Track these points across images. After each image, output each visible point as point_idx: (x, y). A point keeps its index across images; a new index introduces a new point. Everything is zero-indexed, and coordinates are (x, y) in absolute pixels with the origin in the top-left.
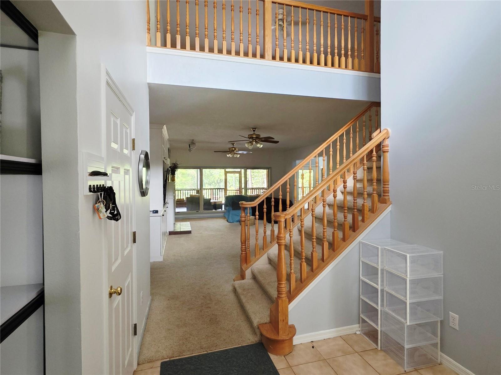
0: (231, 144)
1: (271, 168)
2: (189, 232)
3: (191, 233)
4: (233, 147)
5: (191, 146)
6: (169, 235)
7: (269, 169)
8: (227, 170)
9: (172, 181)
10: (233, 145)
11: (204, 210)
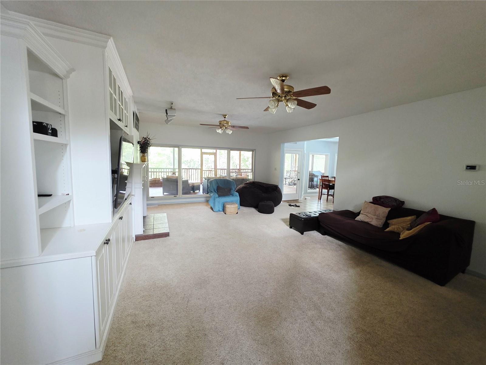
0: (222, 116)
1: (255, 150)
2: (166, 235)
3: (169, 236)
4: (225, 120)
5: (168, 112)
6: (135, 241)
7: (253, 151)
8: (204, 150)
9: (142, 162)
10: (225, 118)
11: (182, 194)
